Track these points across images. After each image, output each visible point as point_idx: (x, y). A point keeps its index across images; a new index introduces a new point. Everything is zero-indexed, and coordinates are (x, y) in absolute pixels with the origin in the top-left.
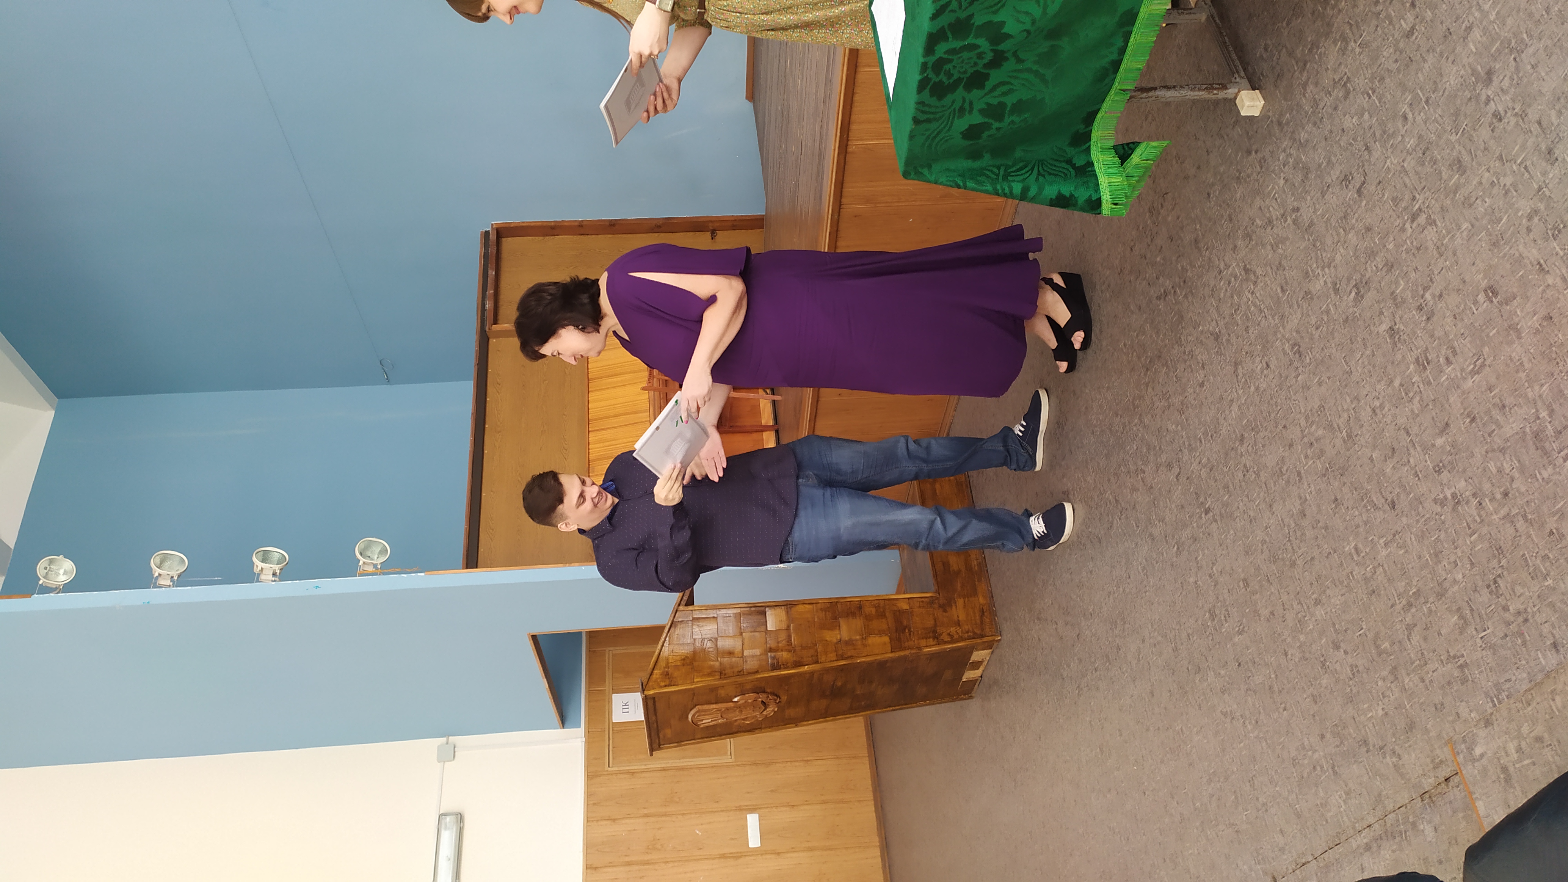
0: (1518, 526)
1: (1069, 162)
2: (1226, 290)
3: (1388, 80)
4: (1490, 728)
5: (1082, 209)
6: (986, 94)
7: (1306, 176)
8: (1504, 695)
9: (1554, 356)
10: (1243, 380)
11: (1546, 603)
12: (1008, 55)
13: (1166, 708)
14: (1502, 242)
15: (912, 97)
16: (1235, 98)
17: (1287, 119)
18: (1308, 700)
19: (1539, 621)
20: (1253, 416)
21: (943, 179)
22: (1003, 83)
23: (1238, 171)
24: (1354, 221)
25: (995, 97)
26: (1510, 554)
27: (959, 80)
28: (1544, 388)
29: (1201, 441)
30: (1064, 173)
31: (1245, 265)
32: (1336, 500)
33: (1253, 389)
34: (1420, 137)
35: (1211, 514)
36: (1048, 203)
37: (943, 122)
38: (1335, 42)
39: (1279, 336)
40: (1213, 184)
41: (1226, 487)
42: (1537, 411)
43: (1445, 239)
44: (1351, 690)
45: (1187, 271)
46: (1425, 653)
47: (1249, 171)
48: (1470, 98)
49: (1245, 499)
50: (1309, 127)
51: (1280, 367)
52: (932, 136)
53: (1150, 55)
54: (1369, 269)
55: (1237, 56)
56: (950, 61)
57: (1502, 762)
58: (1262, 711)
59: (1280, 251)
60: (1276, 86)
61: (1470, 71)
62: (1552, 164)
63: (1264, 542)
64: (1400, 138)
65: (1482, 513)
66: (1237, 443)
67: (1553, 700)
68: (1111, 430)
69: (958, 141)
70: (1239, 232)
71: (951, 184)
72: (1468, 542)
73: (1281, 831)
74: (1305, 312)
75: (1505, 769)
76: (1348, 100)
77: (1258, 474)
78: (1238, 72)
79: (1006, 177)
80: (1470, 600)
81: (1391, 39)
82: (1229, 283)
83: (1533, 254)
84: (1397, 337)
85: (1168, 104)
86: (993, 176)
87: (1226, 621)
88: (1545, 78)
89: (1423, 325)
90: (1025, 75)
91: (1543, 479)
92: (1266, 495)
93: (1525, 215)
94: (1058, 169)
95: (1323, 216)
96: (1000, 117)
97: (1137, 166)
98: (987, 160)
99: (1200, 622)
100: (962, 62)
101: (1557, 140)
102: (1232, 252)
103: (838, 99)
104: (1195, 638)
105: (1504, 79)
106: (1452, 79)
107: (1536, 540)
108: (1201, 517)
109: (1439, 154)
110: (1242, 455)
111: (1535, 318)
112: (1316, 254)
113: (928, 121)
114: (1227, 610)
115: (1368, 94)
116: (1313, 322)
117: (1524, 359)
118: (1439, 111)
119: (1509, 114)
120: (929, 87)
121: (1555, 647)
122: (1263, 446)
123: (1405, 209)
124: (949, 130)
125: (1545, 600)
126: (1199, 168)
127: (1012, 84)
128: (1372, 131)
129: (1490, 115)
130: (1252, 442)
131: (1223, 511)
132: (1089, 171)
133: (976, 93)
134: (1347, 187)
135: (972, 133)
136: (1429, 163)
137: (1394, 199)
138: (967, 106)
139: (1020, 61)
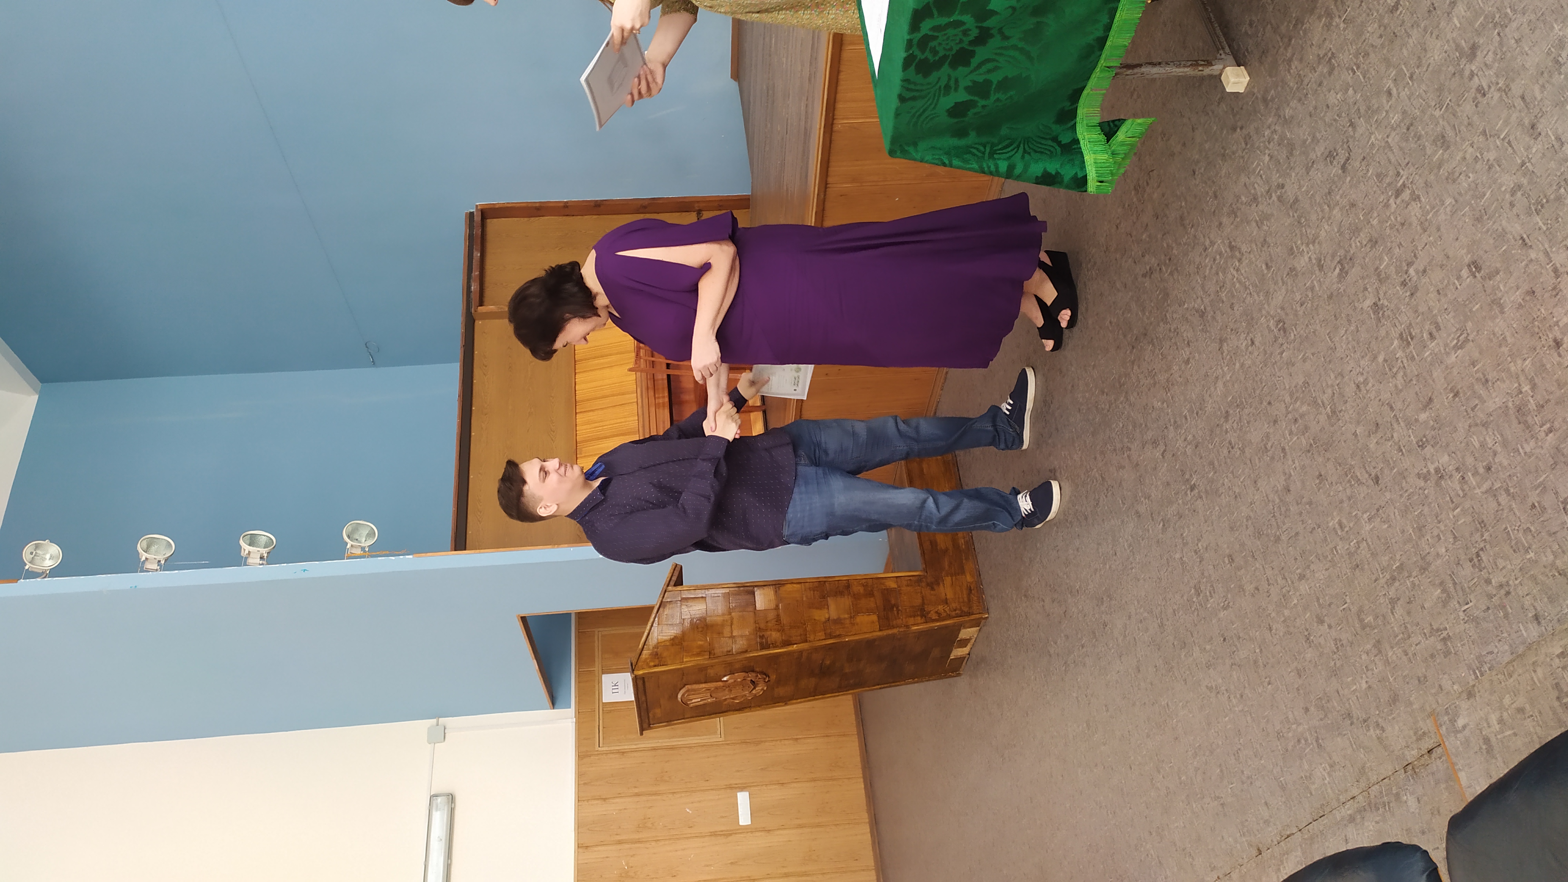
0: (1500, 500)
1: (1055, 139)
2: (1211, 267)
3: (1372, 55)
4: (1472, 700)
5: (1068, 187)
6: (971, 72)
7: (1291, 153)
8: (1486, 667)
9: (1536, 330)
10: (1228, 357)
11: (1527, 576)
12: (993, 32)
13: (1152, 684)
14: (1486, 217)
15: (897, 75)
16: (1220, 75)
17: (1272, 96)
18: (1293, 674)
19: (1520, 593)
20: (1239, 393)
21: (928, 157)
22: (988, 61)
23: (1223, 148)
24: (1338, 197)
25: (981, 74)
26: (1493, 528)
27: (945, 57)
28: (1527, 362)
29: (1186, 418)
30: (1050, 150)
31: (1230, 243)
32: (1321, 476)
33: (1238, 365)
34: (1404, 112)
35: (1197, 491)
36: (1034, 181)
37: (929, 100)
38: (1320, 18)
39: (1264, 312)
40: (1198, 162)
41: (1211, 463)
42: (1520, 385)
43: (1429, 214)
44: (1335, 664)
45: (1172, 249)
46: (1408, 626)
47: (1235, 148)
48: (1454, 74)
49: (1230, 475)
50: (1294, 103)
51: (1265, 344)
52: (918, 113)
53: (1136, 31)
54: (1353, 245)
55: (1222, 31)
56: (936, 38)
57: (1484, 733)
58: (1247, 685)
59: (1265, 228)
60: (1261, 63)
61: (1453, 45)
62: (1536, 139)
63: (1248, 518)
64: (1384, 114)
65: (1465, 487)
66: (1223, 420)
67: (1535, 671)
68: (1097, 407)
69: (944, 119)
70: (1224, 209)
71: (936, 162)
72: (1451, 517)
73: (1266, 804)
74: (1290, 288)
75: (1487, 740)
76: (1332, 77)
77: (1243, 451)
78: (1223, 49)
79: (991, 155)
80: (1453, 573)
81: (1375, 14)
82: (1215, 260)
83: (1516, 229)
84: (1380, 314)
85: (1153, 80)
86: (980, 154)
87: (1211, 596)
88: (1529, 52)
89: (1407, 300)
90: (1012, 53)
91: (1525, 453)
92: (1251, 472)
93: (1509, 190)
94: (1043, 147)
95: (1307, 192)
96: (985, 95)
97: (1122, 144)
98: (972, 138)
99: (1185, 598)
100: (948, 39)
101: (1540, 115)
102: (1217, 229)
103: (823, 76)
104: (1181, 613)
105: (1488, 53)
106: (1436, 53)
107: (1518, 514)
108: (1186, 494)
109: (1423, 130)
110: (1227, 432)
111: (1517, 293)
112: (1301, 231)
113: (913, 98)
114: (1212, 586)
115: (1353, 70)
116: (1298, 297)
117: (1508, 334)
118: (1424, 87)
119: (1493, 89)
120: (914, 64)
121: (1537, 619)
122: (1248, 423)
123: (1389, 184)
124: (934, 108)
125: (1527, 573)
126: (1184, 144)
127: (997, 61)
128: (1356, 107)
129: (1473, 90)
130: (1237, 419)
131: (1208, 488)
132: (1075, 149)
133: (962, 70)
134: (1331, 163)
135: (958, 110)
136: (1413, 139)
137: (1378, 175)
138: (952, 83)
139: (1005, 38)
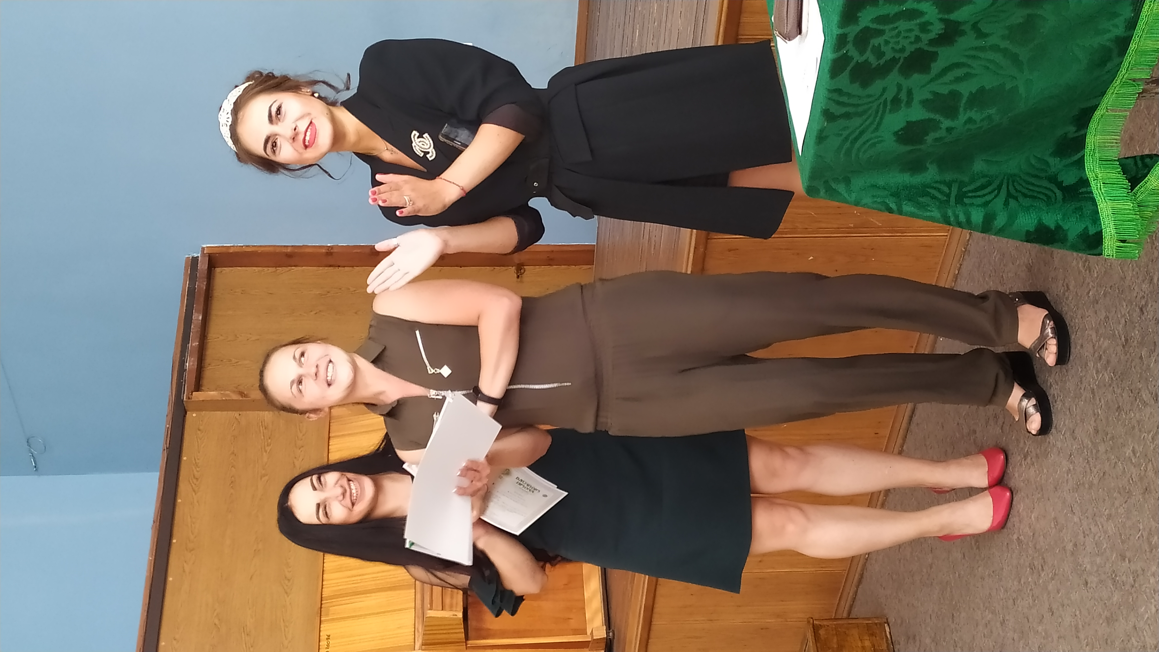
1: (1053, 180)
5: (1073, 247)
6: (932, 80)
12: (966, 28)
21: (867, 199)
22: (955, 66)
25: (946, 84)
27: (894, 61)
36: (1024, 238)
37: (869, 117)
52: (854, 137)
56: (881, 33)
69: (890, 145)
71: (880, 206)
79: (960, 199)
86: (942, 197)
90: (990, 55)
96: (951, 112)
97: (1153, 193)
98: (930, 174)
100: (899, 33)
113: (847, 116)
120: (849, 67)
124: (877, 129)
127: (970, 66)
132: (1083, 193)
133: (917, 79)
135: (910, 134)
138: (903, 96)
139: (981, 35)
